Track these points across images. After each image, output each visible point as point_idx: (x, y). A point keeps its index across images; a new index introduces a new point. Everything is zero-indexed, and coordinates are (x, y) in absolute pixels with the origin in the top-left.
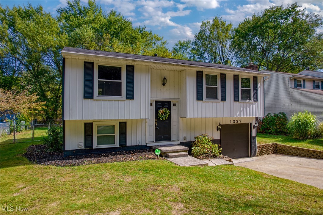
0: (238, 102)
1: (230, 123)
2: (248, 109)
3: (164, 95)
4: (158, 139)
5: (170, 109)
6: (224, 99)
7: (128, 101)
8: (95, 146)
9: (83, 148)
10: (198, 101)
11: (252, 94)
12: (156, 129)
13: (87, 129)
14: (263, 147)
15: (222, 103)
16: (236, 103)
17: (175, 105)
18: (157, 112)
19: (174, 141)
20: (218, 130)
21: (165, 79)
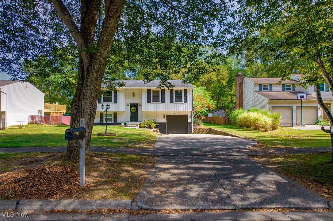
0: (173, 103)
1: (172, 114)
2: (180, 107)
3: (134, 101)
4: (131, 121)
5: (137, 107)
6: (163, 101)
7: (115, 104)
8: (104, 122)
9: (100, 122)
10: (148, 103)
11: (183, 99)
12: (130, 116)
13: (101, 115)
14: (199, 129)
15: (162, 104)
16: (171, 104)
17: (140, 105)
18: (130, 109)
19: (139, 122)
20: (164, 117)
21: (133, 94)
